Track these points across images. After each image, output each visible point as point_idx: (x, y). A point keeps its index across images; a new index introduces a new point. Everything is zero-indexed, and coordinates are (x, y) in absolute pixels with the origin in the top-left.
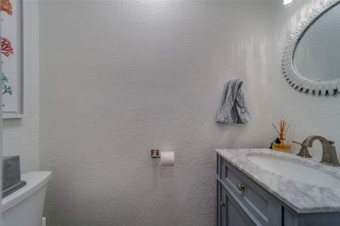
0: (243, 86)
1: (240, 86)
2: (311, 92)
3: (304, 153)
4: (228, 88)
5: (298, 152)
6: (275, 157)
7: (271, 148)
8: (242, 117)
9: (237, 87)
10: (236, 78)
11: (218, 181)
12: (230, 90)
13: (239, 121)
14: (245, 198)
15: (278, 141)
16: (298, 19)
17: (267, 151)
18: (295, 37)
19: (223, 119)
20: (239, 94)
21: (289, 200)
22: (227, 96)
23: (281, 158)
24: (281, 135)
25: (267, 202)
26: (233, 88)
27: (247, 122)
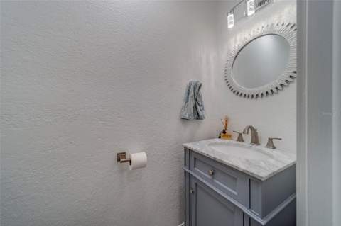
0: (202, 87)
1: (200, 88)
2: (243, 95)
3: (240, 139)
4: (190, 87)
5: (237, 138)
6: (224, 144)
7: (220, 137)
8: (201, 114)
9: (198, 88)
10: (196, 80)
11: (185, 172)
12: (192, 90)
13: (198, 117)
14: (215, 181)
15: (224, 132)
16: (236, 41)
17: (217, 140)
18: (234, 54)
19: (187, 116)
20: (198, 95)
21: (255, 173)
22: (190, 96)
23: (228, 144)
24: (226, 126)
25: (236, 179)
26: (195, 88)
27: (204, 118)
